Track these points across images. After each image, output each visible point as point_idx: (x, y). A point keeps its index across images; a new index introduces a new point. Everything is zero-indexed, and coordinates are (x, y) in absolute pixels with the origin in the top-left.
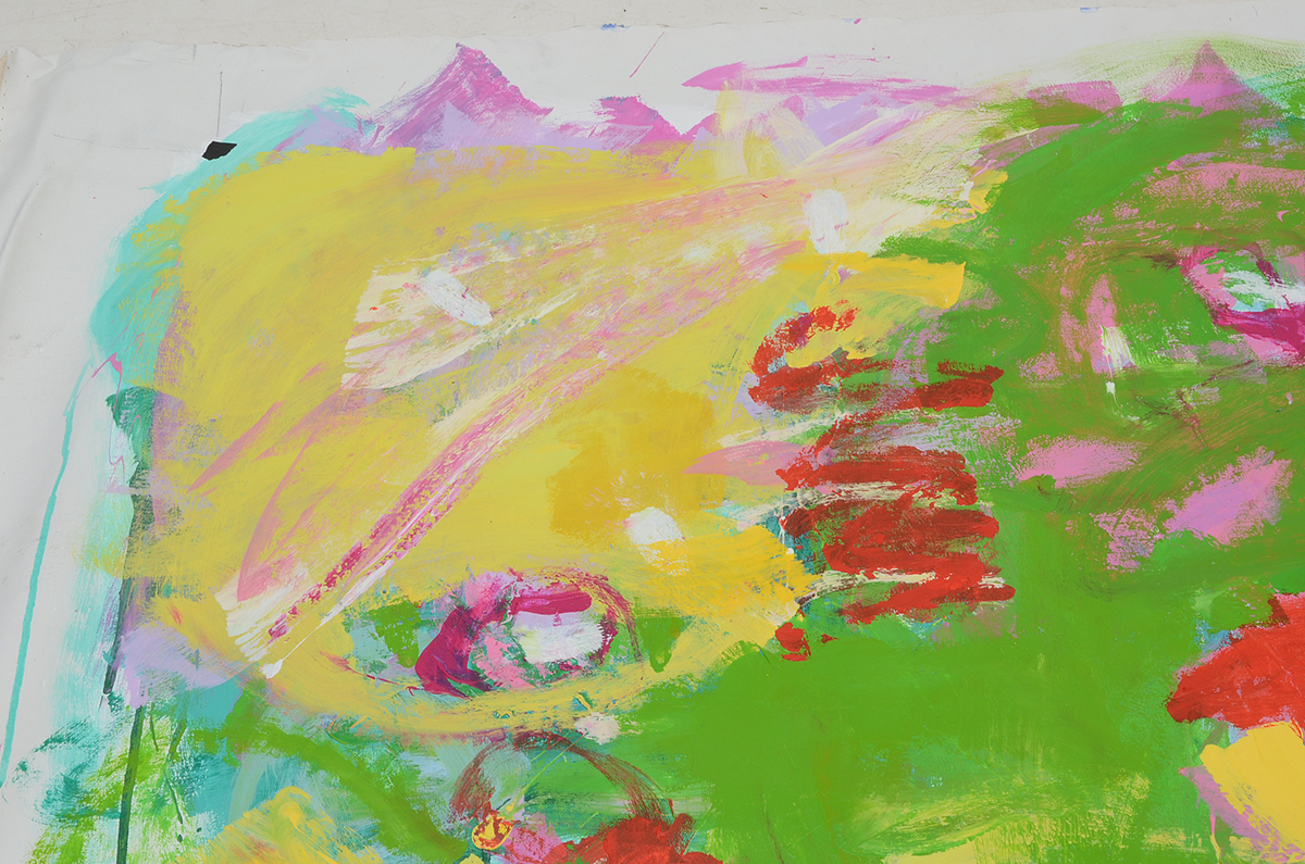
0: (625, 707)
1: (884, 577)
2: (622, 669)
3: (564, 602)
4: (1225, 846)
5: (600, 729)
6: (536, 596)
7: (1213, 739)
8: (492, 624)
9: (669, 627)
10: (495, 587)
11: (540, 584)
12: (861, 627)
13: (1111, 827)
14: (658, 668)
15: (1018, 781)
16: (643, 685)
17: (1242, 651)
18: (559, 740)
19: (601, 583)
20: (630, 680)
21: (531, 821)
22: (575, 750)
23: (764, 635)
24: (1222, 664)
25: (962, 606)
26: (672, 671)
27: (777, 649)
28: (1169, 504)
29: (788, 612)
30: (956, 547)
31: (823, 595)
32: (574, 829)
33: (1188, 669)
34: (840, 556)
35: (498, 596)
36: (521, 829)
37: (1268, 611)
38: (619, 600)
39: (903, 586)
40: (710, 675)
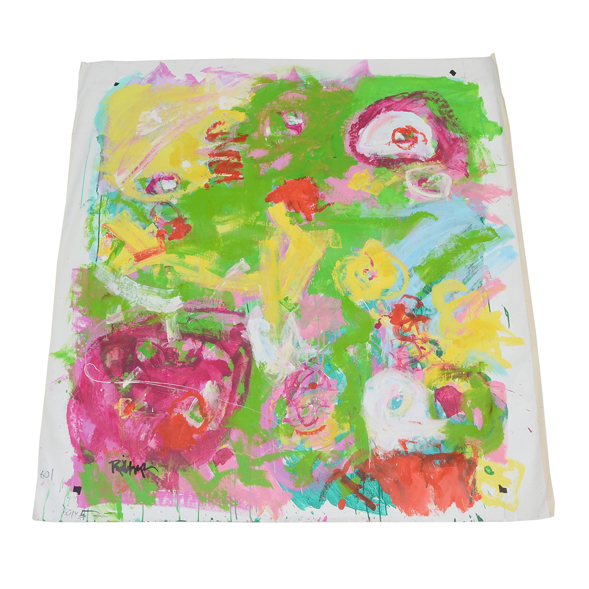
0: (179, 198)
1: (223, 175)
2: (179, 191)
3: (171, 178)
4: (268, 224)
5: (174, 202)
6: (166, 177)
7: (271, 206)
8: (158, 182)
9: (187, 183)
10: (159, 175)
11: (167, 175)
12: (218, 184)
13: (252, 221)
14: (185, 191)
15: (239, 213)
16: (182, 194)
17: (279, 190)
18: (168, 203)
19: (176, 175)
20: (180, 193)
21: (162, 218)
22: (171, 206)
23: (202, 186)
24: (275, 192)
25: (235, 180)
26: (187, 192)
27: (204, 188)
28: (272, 162)
29: (207, 181)
30: (236, 170)
31: (213, 178)
32: (169, 220)
33: (269, 193)
34: (217, 171)
35: (159, 177)
36: (160, 219)
37: (284, 182)
38: (179, 178)
39: (226, 177)
40: (193, 192)
